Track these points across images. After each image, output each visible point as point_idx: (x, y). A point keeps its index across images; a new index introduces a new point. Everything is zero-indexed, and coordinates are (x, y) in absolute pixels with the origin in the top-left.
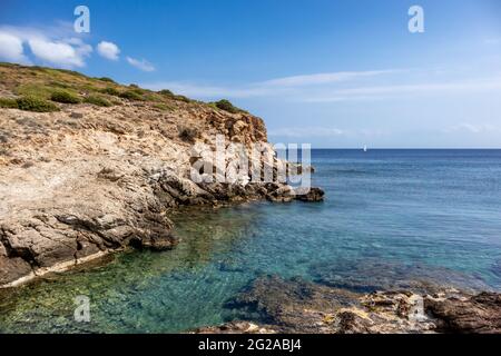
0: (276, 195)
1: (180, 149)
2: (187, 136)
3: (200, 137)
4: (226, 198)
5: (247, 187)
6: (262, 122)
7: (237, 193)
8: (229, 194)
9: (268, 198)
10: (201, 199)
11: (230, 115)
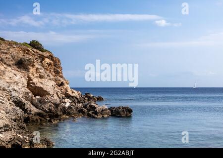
0: (96, 113)
1: (19, 75)
2: (21, 65)
3: (33, 66)
4: (57, 116)
5: (69, 107)
6: (59, 61)
7: (64, 113)
8: (59, 113)
9: (89, 116)
10: (37, 117)
11: (41, 53)
